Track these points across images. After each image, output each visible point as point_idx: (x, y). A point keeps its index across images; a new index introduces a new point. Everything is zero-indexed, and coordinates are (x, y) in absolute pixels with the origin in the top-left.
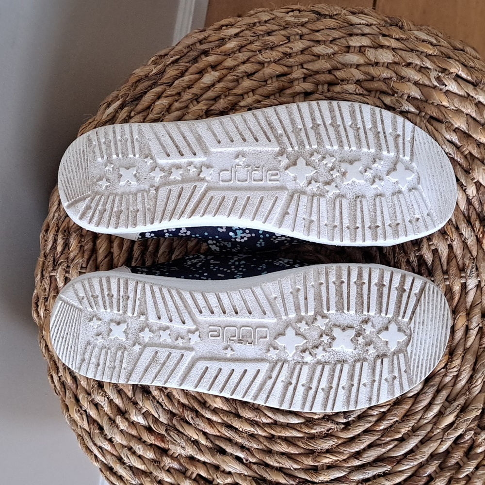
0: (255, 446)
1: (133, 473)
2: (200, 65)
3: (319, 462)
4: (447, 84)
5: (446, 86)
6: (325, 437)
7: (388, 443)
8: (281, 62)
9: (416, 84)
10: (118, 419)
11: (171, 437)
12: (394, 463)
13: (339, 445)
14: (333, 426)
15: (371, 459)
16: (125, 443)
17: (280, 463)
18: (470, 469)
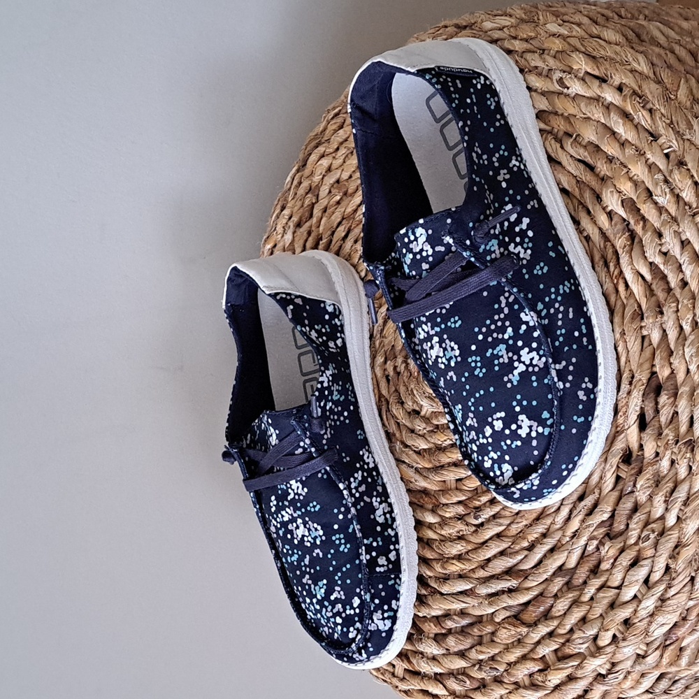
3: (446, 569)
4: (569, 86)
5: (568, 88)
6: (455, 540)
7: (517, 552)
9: (543, 93)
12: (521, 577)
13: (470, 551)
14: (463, 527)
15: (498, 571)
18: (590, 591)
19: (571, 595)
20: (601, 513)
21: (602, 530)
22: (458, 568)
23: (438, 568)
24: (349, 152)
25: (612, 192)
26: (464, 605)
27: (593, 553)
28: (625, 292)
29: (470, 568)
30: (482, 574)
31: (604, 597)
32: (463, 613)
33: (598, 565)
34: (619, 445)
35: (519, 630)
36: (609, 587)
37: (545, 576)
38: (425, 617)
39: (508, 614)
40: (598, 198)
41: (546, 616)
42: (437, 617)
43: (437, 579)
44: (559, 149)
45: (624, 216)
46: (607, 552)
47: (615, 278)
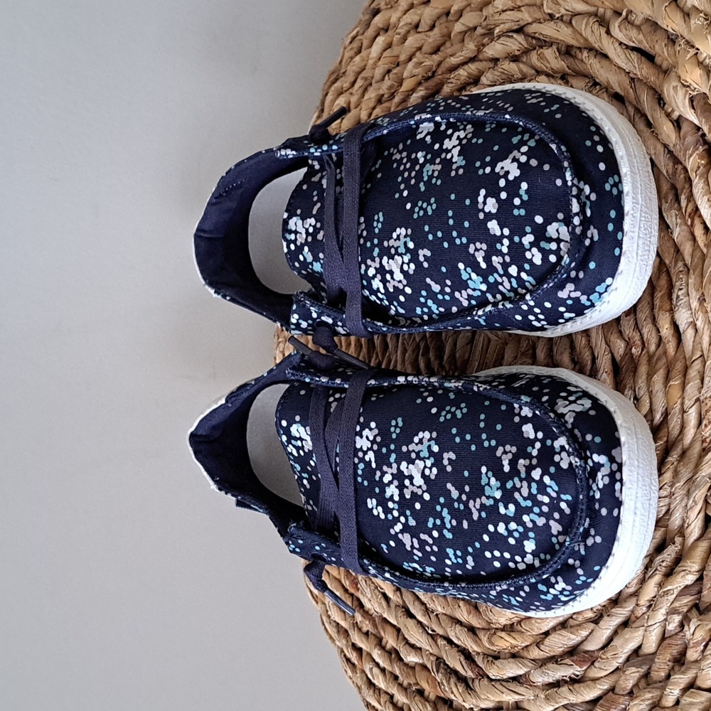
0: (440, 610)
1: (338, 631)
2: (371, 31)
3: (495, 645)
7: (581, 625)
15: (558, 650)
17: (459, 639)
18: (673, 692)
19: (648, 696)
20: (683, 573)
21: (687, 600)
22: (508, 644)
23: (486, 641)
24: (368, 82)
25: (675, 88)
26: (517, 697)
27: (676, 634)
28: (704, 238)
29: (523, 645)
30: (535, 653)
31: (691, 704)
33: (683, 653)
34: (704, 471)
36: (700, 688)
37: (615, 665)
38: (471, 709)
40: (660, 100)
43: (486, 655)
44: (604, 35)
45: (696, 122)
46: (693, 634)
47: (689, 216)
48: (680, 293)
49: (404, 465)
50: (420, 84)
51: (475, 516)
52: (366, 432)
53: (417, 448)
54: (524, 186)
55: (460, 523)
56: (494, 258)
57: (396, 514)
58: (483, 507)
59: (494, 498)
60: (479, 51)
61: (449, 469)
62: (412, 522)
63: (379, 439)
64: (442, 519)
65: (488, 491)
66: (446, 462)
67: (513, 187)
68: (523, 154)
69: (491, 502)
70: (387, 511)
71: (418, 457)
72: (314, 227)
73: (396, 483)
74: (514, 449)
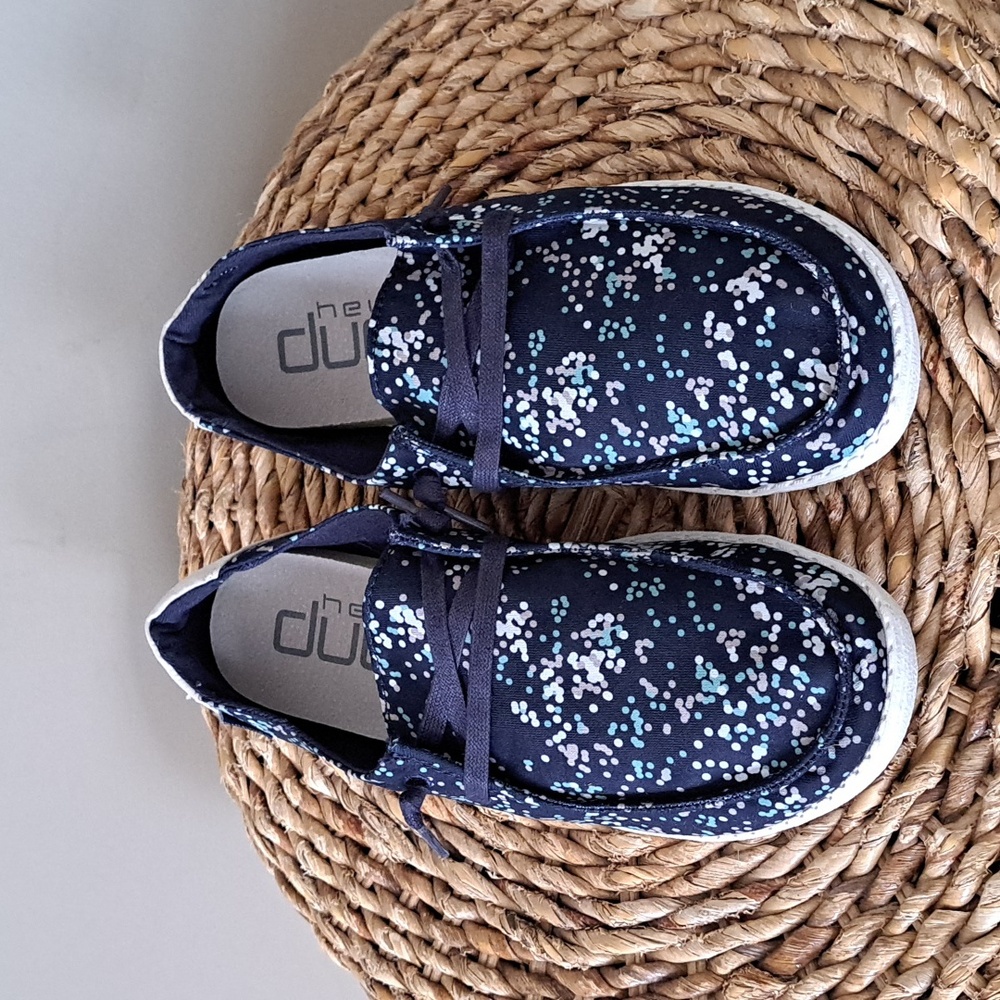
0: (511, 847)
1: (317, 890)
2: (393, 80)
3: (616, 884)
4: (830, 21)
5: (829, 26)
7: (754, 849)
8: (528, 44)
9: (775, 36)
10: (287, 784)
11: (367, 822)
12: (764, 893)
13: (658, 849)
15: (717, 883)
16: (301, 832)
17: (549, 882)
18: (910, 914)
19: (869, 924)
20: (925, 776)
21: (927, 807)
22: (638, 882)
23: (599, 882)
24: (386, 147)
26: (653, 947)
27: (909, 849)
28: (949, 385)
29: (662, 880)
30: (686, 889)
31: (940, 927)
32: (649, 961)
33: (921, 866)
34: (952, 657)
35: (768, 988)
36: (947, 908)
37: (814, 891)
38: (575, 969)
39: (743, 959)
40: (894, 219)
41: (818, 961)
42: (598, 969)
43: (597, 900)
44: (813, 134)
45: (946, 249)
46: (941, 846)
47: (932, 359)
48: (916, 449)
49: (572, 658)
50: (487, 159)
51: (685, 718)
52: (513, 615)
53: (594, 636)
54: (770, 311)
55: (658, 729)
56: (723, 398)
57: (557, 719)
58: (697, 706)
59: (717, 695)
60: (595, 128)
61: (644, 660)
62: (583, 729)
63: (533, 624)
64: (631, 724)
65: (706, 686)
66: (639, 651)
67: (755, 312)
68: (764, 272)
69: (712, 699)
70: (543, 716)
71: (596, 644)
72: (423, 342)
73: (560, 680)
74: (742, 634)
